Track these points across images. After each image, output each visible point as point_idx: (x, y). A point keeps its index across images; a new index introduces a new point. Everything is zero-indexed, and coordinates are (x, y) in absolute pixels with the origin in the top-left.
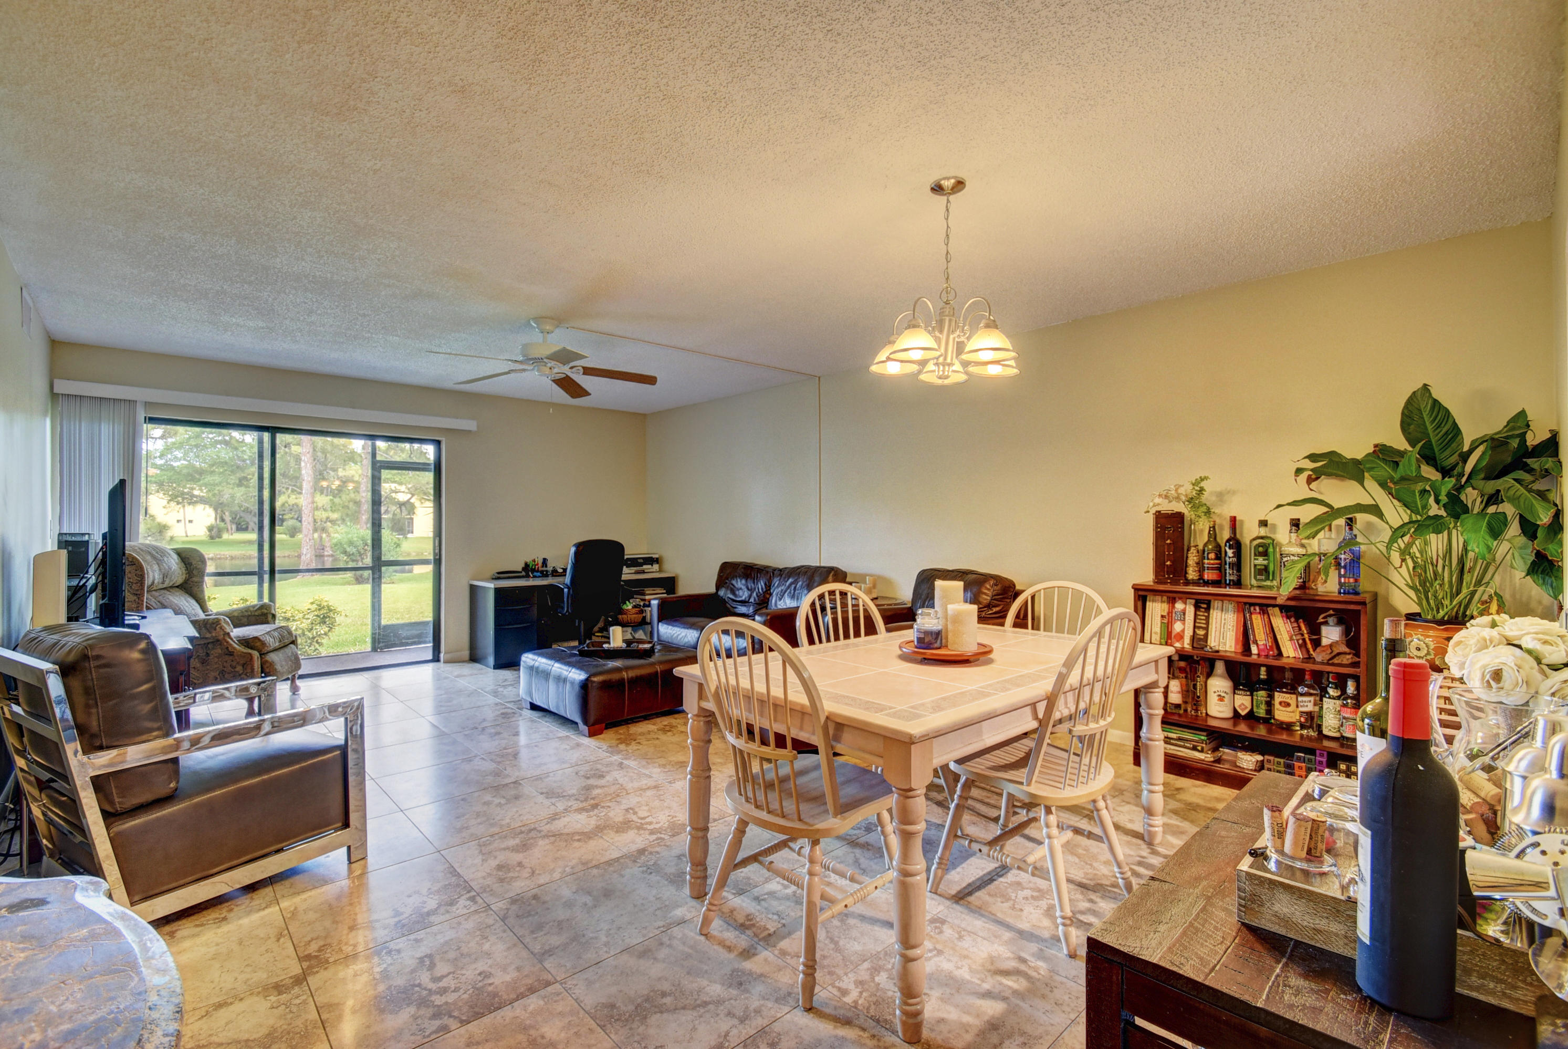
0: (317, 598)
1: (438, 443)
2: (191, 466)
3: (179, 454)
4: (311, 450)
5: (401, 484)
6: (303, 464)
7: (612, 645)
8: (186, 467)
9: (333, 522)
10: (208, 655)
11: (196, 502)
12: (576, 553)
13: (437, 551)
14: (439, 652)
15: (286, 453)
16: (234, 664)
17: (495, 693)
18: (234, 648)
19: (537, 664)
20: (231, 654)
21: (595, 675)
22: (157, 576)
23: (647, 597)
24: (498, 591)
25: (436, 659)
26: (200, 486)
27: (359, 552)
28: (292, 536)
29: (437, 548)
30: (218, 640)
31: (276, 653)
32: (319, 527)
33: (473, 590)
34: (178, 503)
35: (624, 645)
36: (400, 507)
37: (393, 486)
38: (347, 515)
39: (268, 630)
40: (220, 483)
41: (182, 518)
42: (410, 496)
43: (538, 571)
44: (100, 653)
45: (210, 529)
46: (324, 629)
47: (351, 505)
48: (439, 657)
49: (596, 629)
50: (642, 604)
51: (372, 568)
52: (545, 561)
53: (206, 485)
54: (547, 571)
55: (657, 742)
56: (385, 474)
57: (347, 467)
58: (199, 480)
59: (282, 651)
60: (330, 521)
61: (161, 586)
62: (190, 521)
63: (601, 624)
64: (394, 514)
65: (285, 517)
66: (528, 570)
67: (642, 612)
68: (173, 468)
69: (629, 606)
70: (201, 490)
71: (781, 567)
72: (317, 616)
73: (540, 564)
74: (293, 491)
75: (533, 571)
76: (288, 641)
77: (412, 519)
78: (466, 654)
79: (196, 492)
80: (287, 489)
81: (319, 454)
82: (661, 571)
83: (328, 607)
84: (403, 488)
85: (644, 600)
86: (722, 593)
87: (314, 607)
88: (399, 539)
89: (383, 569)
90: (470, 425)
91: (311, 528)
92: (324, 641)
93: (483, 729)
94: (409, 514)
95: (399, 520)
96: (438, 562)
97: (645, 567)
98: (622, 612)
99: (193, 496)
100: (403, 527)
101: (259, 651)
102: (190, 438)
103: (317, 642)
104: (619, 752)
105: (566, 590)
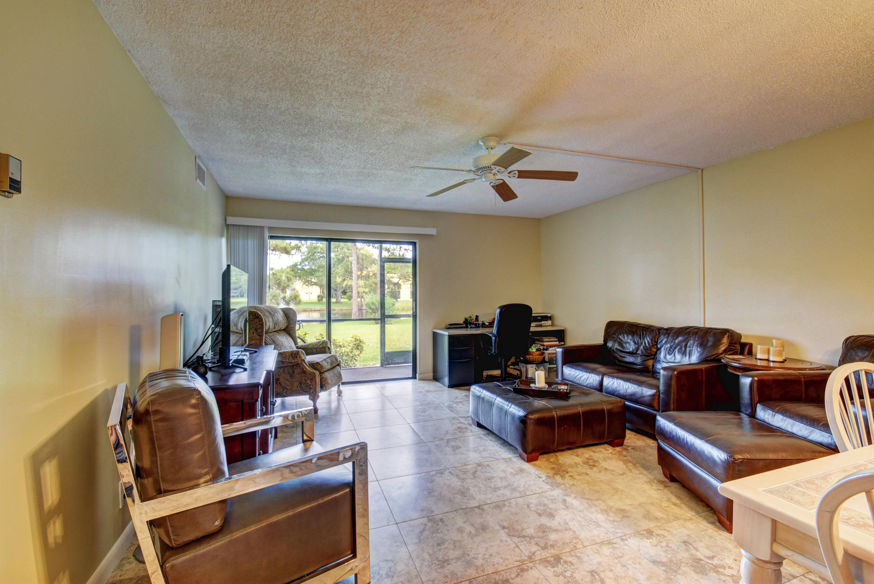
0: (354, 335)
1: (414, 244)
2: (311, 268)
3: (306, 263)
4: (356, 258)
5: (395, 274)
6: (353, 265)
7: (537, 385)
8: (309, 269)
9: (366, 293)
10: (293, 372)
11: (312, 285)
12: (500, 313)
13: (414, 310)
14: (416, 373)
15: (347, 261)
16: (306, 378)
17: (450, 408)
18: (307, 369)
19: (482, 395)
20: (305, 372)
21: (532, 413)
22: (271, 324)
23: (545, 344)
24: (450, 337)
25: (414, 377)
26: (315, 277)
27: (377, 308)
28: (350, 300)
29: (415, 308)
30: (298, 364)
31: (329, 372)
32: (360, 296)
33: (435, 336)
34: (307, 285)
35: (547, 386)
36: (395, 285)
37: (391, 275)
38: (372, 290)
39: (325, 358)
40: (322, 276)
41: (308, 292)
42: (399, 279)
43: (473, 324)
44: (160, 408)
45: (319, 297)
46: (357, 352)
47: (373, 284)
48: (416, 376)
49: (509, 363)
50: (542, 348)
51: (381, 319)
52: (477, 317)
53: (317, 277)
54: (479, 324)
55: (587, 478)
56: (387, 265)
57: (372, 266)
58: (314, 275)
59: (332, 371)
60: (365, 293)
61: (273, 330)
62: (311, 293)
63: (513, 360)
64: (392, 289)
65: (347, 291)
66: (467, 323)
67: (543, 354)
68: (304, 269)
69: (533, 349)
70: (315, 279)
71: (665, 327)
72: (355, 344)
73: (474, 320)
74: (350, 279)
75: (470, 324)
76: (336, 364)
77: (400, 291)
78: (431, 375)
79: (313, 280)
80: (348, 278)
81: (360, 261)
82: (552, 325)
83: (360, 340)
84: (396, 276)
85: (544, 345)
86: (610, 344)
87: (353, 339)
88: (394, 302)
89: (386, 319)
90: (432, 231)
91: (356, 296)
92: (358, 358)
93: (448, 441)
94: (398, 289)
95: (394, 292)
96: (415, 316)
97: (543, 322)
98: (529, 353)
99: (312, 282)
100: (395, 295)
101: (319, 371)
102: (310, 256)
103: (355, 359)
104: (558, 485)
105: (493, 338)
